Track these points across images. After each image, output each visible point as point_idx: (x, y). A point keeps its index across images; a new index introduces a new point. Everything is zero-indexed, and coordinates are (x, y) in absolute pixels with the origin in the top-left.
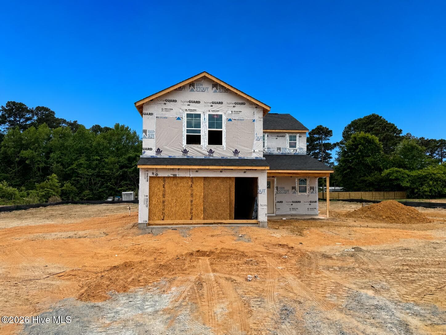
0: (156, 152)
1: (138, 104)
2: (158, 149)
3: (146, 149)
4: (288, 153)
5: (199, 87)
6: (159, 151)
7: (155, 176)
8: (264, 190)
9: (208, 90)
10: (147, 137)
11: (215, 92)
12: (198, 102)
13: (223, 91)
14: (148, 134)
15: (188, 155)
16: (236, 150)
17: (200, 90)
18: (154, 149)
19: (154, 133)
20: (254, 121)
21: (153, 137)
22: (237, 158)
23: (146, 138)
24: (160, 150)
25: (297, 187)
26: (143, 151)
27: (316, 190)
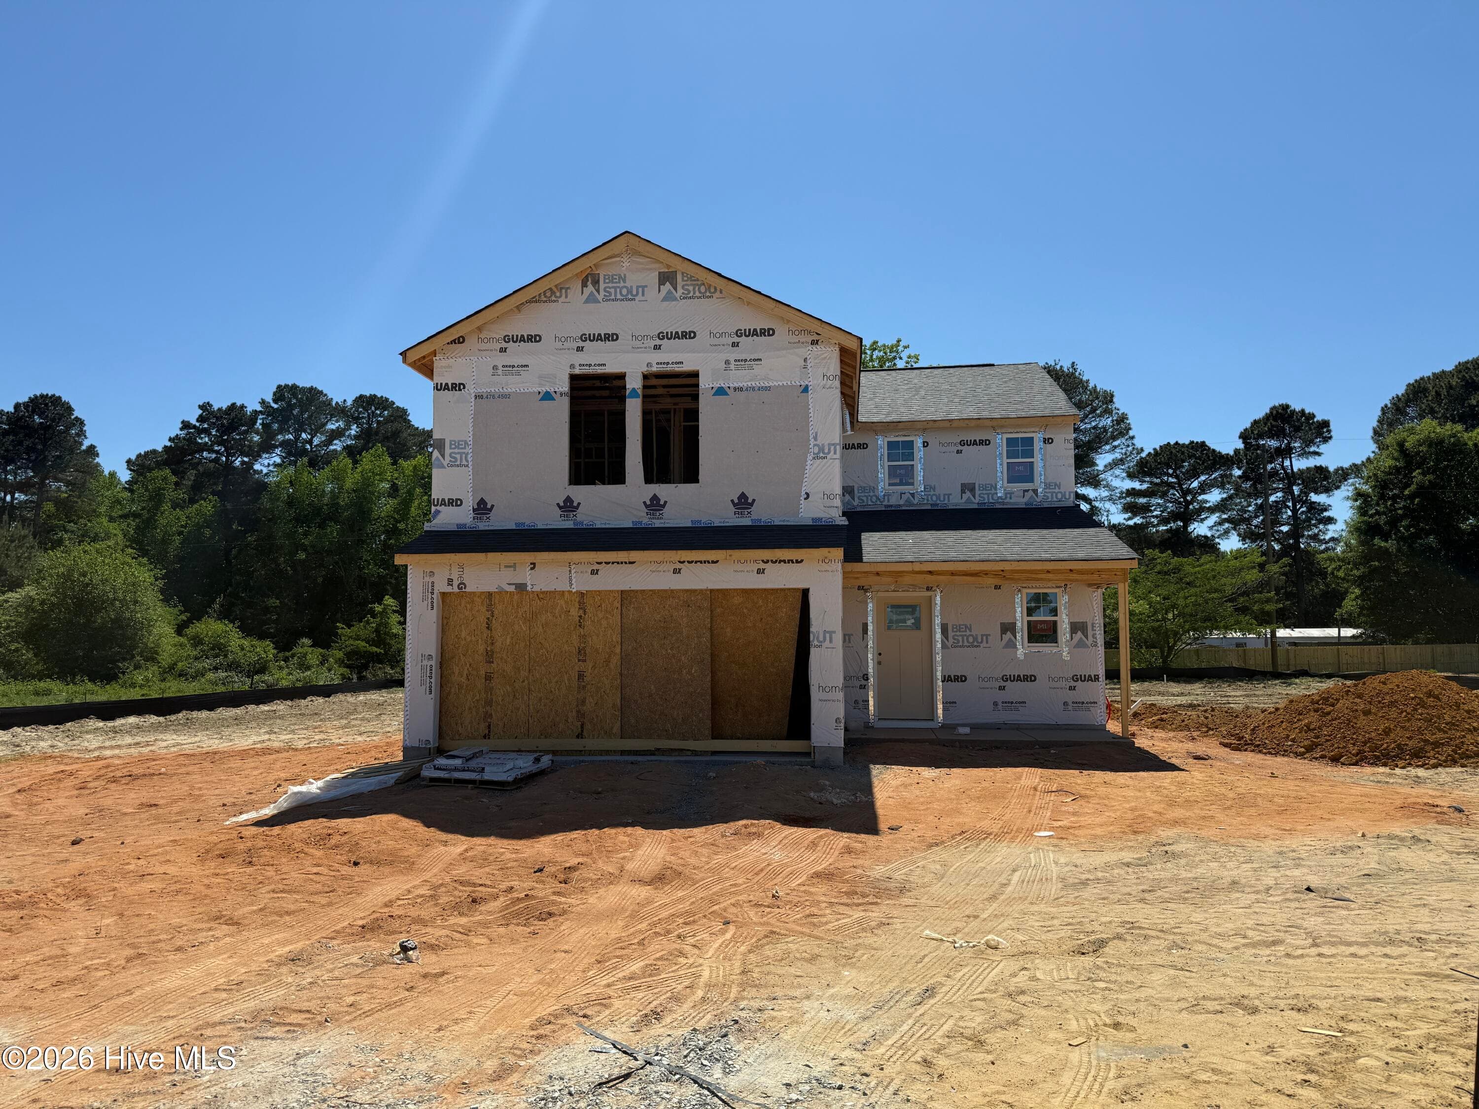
0: (474, 510)
1: (413, 356)
2: (482, 502)
3: (443, 503)
4: (1003, 503)
5: (615, 288)
6: (482, 508)
7: (456, 590)
8: (831, 633)
9: (643, 295)
10: (445, 463)
11: (668, 298)
12: (611, 337)
13: (697, 294)
14: (448, 451)
15: (580, 518)
16: (743, 496)
17: (619, 296)
18: (470, 503)
19: (469, 450)
20: (806, 389)
21: (464, 462)
22: (746, 521)
23: (443, 467)
24: (485, 503)
25: (1019, 624)
26: (433, 509)
27: (1094, 636)
